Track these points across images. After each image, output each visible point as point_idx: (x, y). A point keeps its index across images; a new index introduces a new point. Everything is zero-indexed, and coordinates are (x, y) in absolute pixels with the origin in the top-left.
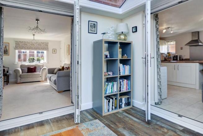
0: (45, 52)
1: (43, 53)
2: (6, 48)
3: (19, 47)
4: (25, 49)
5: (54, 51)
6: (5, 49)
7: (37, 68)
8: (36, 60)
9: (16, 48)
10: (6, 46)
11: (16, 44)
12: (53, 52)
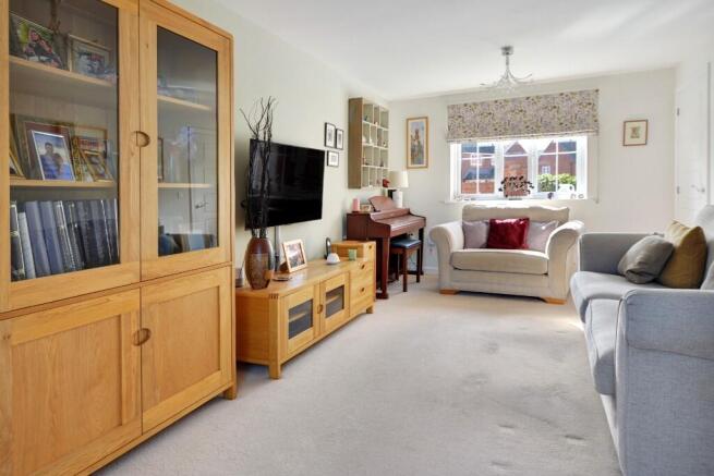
0: (581, 141)
1: (572, 146)
2: (417, 137)
3: (461, 131)
4: (485, 134)
5: (635, 130)
6: (416, 143)
7: (533, 225)
8: (536, 185)
9: (452, 135)
10: (417, 132)
11: (451, 117)
12: (629, 141)
